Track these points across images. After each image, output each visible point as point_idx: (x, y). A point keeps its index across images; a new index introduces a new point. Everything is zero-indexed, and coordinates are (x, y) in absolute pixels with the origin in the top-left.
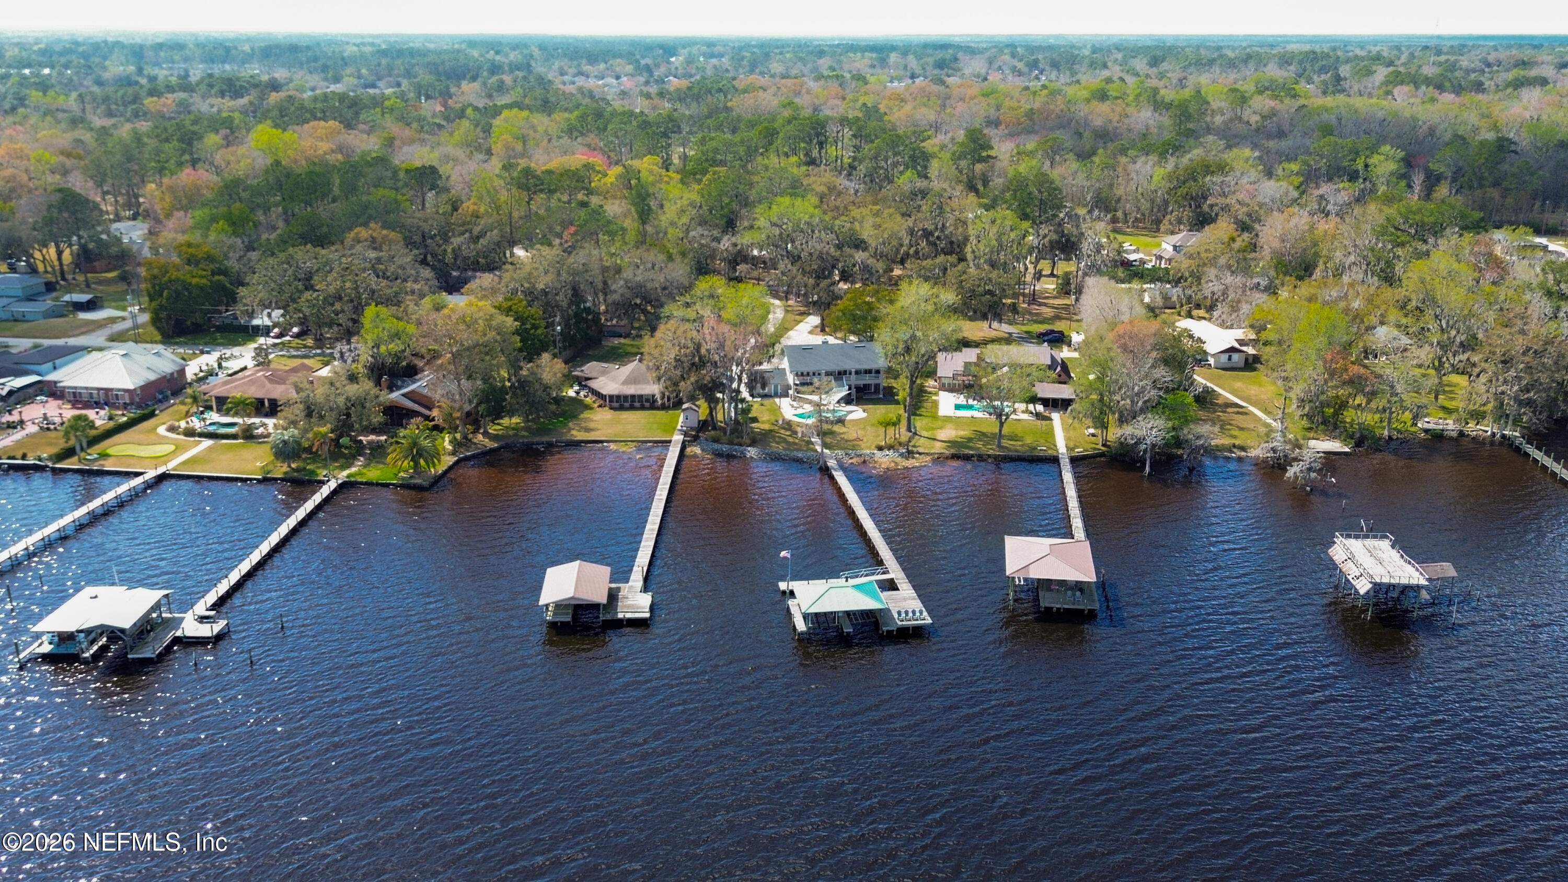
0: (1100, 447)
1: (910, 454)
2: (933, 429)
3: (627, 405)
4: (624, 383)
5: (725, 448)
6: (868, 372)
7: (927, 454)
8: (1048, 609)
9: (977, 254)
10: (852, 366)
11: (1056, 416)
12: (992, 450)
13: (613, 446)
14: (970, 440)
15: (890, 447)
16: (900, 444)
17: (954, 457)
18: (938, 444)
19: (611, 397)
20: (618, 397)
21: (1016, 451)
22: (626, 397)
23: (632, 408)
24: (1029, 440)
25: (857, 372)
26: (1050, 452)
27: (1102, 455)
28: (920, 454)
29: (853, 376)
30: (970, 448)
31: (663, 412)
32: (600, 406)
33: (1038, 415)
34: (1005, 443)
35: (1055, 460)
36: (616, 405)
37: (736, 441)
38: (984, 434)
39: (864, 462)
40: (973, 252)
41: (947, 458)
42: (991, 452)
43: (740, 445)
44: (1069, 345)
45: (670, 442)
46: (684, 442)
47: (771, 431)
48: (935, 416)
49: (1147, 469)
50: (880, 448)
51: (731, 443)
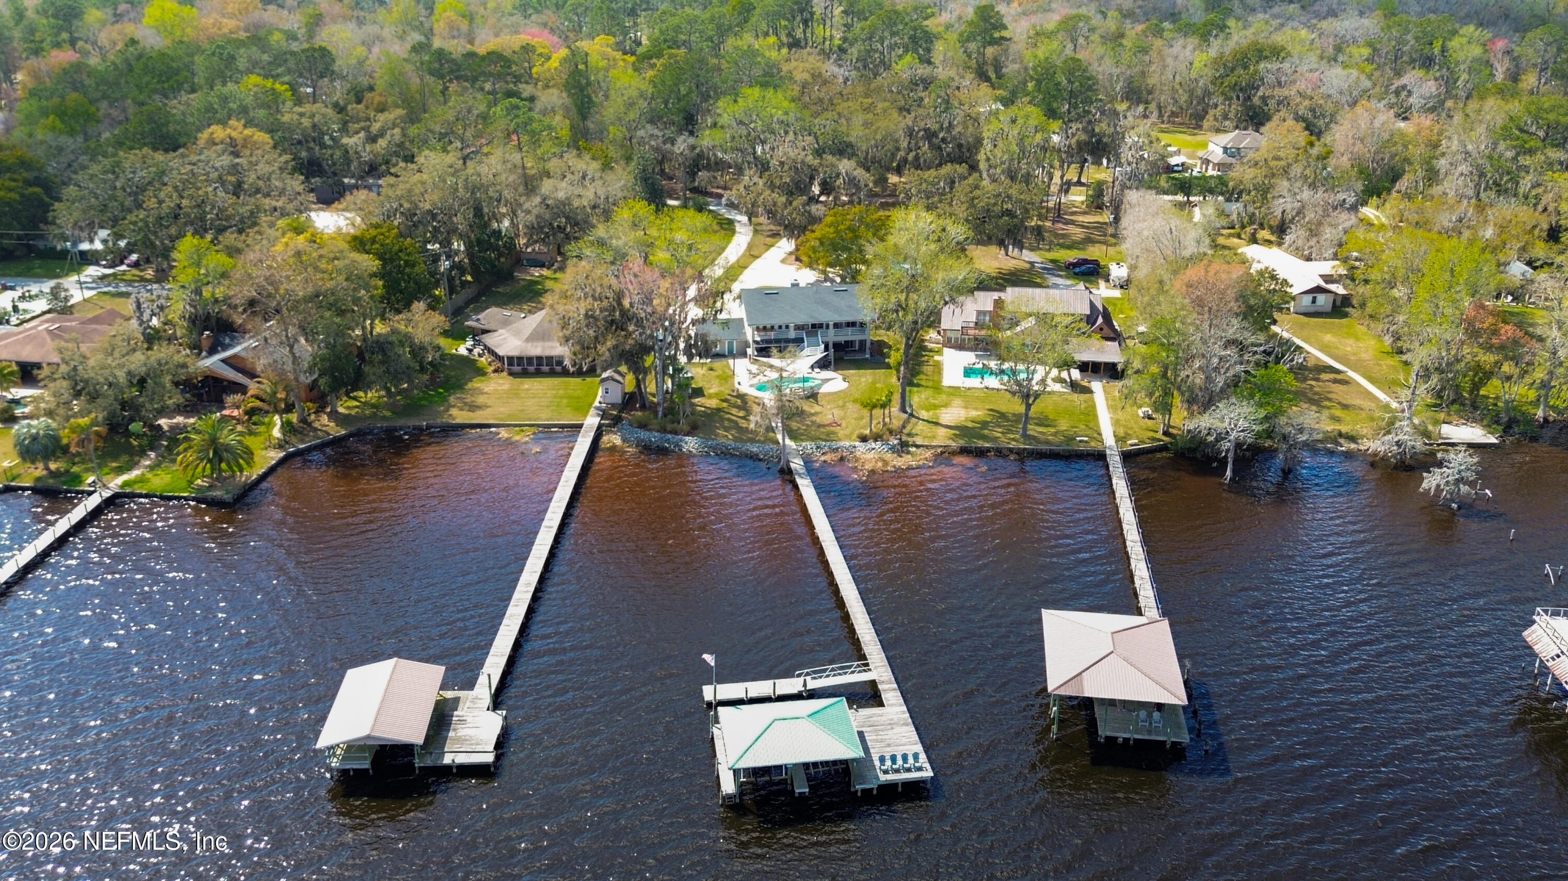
0: (1159, 435)
1: (903, 447)
2: (936, 407)
3: (532, 369)
4: (529, 340)
5: (654, 437)
6: (852, 324)
7: (927, 447)
8: (1111, 740)
9: (993, 162)
10: (830, 317)
11: (1097, 386)
12: (1013, 441)
13: (504, 434)
14: (985, 424)
15: (877, 437)
16: (891, 432)
17: (964, 451)
18: (942, 432)
19: (510, 359)
20: (520, 359)
21: (1048, 442)
22: (530, 359)
23: (538, 373)
24: (1064, 425)
25: (837, 326)
26: (1093, 444)
27: (1163, 448)
28: (917, 446)
29: (831, 331)
30: (985, 438)
31: (578, 380)
32: (496, 371)
33: (1074, 386)
34: (1033, 430)
35: (1100, 457)
36: (516, 369)
37: (669, 427)
38: (1003, 415)
39: (842, 459)
40: (988, 159)
41: (953, 453)
42: (1013, 445)
43: (675, 433)
44: (1108, 281)
45: (580, 426)
46: (600, 427)
47: (719, 410)
48: (937, 388)
49: (1229, 473)
50: (864, 439)
51: (663, 430)
